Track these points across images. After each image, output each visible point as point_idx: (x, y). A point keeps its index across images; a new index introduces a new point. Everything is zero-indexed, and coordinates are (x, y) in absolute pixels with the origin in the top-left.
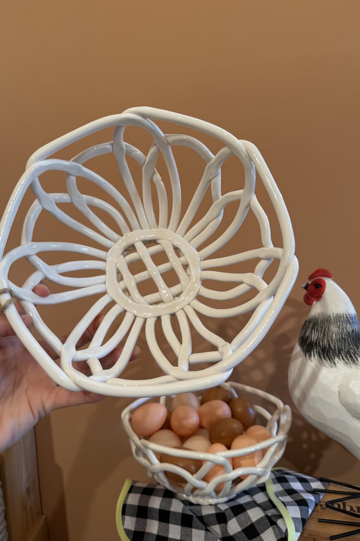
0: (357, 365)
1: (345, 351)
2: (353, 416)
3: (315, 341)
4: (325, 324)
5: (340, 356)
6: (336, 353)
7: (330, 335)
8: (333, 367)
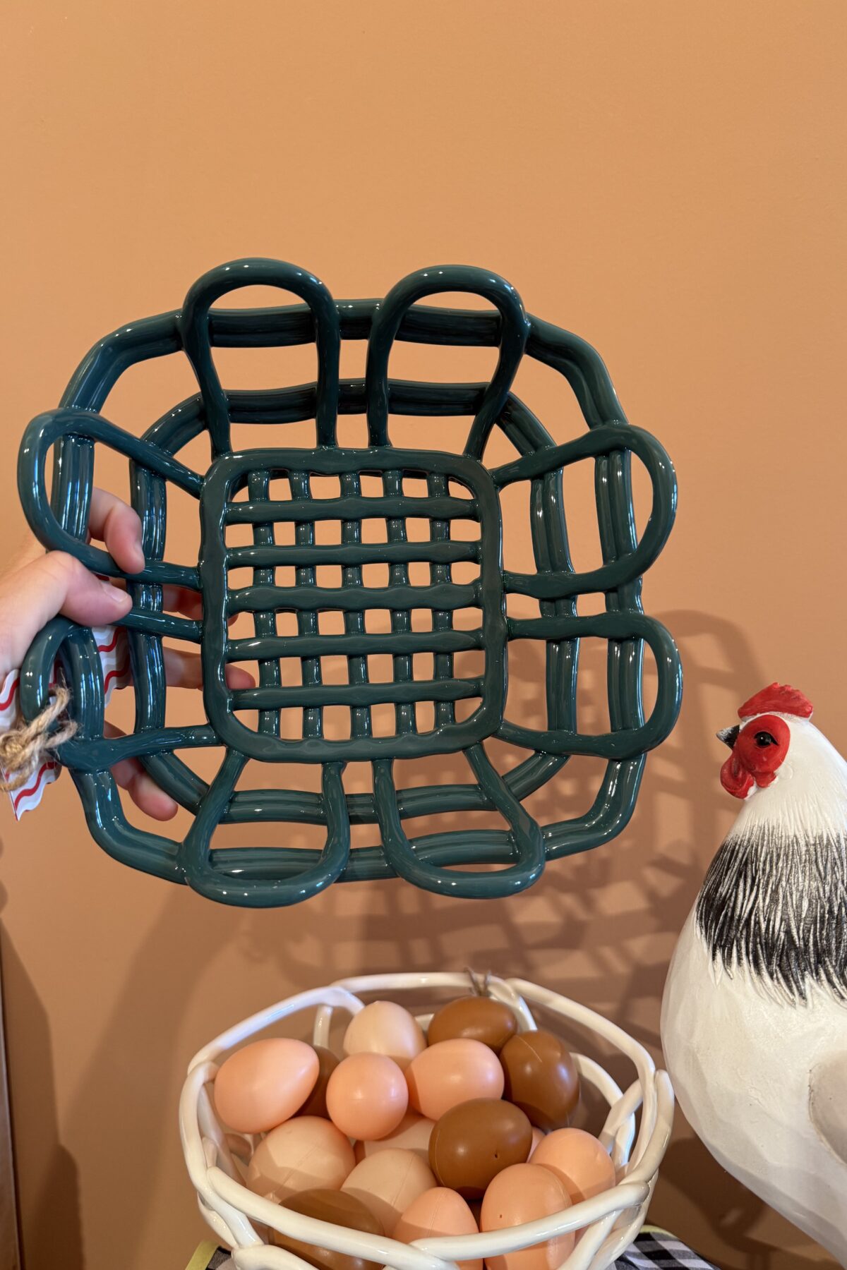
1: (836, 956)
5: (822, 972)
7: (794, 902)
8: (797, 1005)
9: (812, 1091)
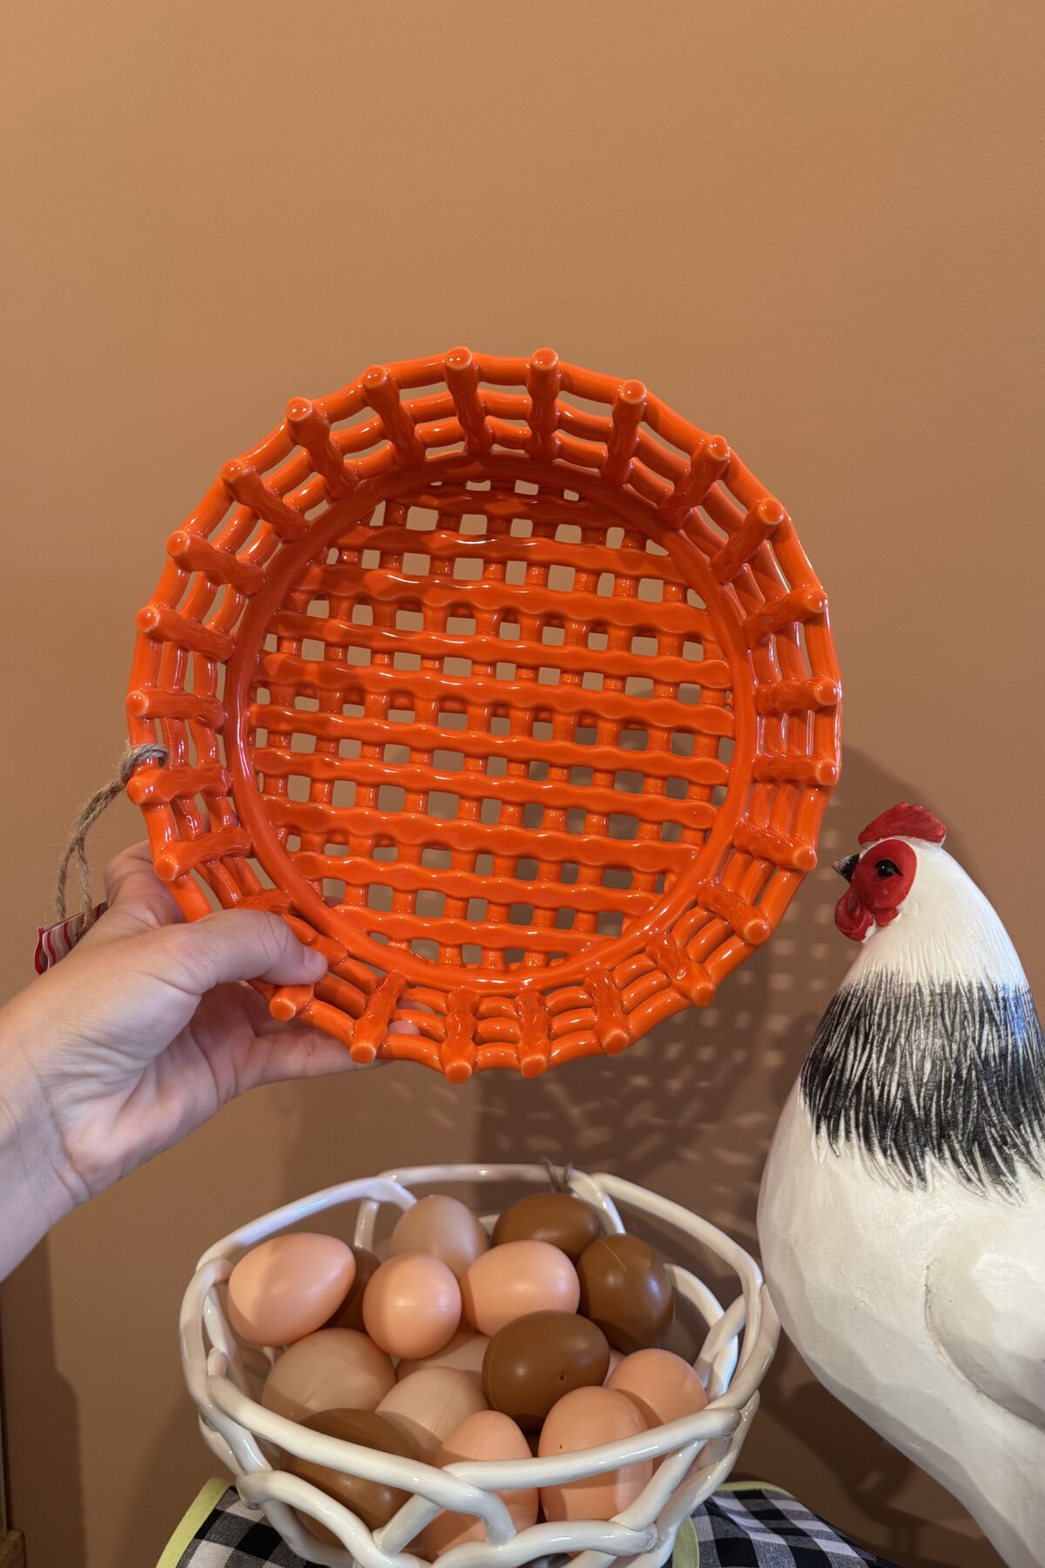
0: (1007, 1189)
1: (964, 1129)
2: (979, 1391)
3: (856, 1079)
4: (899, 1018)
5: (945, 1148)
6: (931, 1137)
7: (914, 1063)
8: (915, 1188)
9: (930, 1291)
